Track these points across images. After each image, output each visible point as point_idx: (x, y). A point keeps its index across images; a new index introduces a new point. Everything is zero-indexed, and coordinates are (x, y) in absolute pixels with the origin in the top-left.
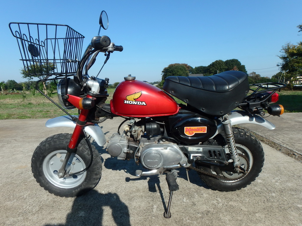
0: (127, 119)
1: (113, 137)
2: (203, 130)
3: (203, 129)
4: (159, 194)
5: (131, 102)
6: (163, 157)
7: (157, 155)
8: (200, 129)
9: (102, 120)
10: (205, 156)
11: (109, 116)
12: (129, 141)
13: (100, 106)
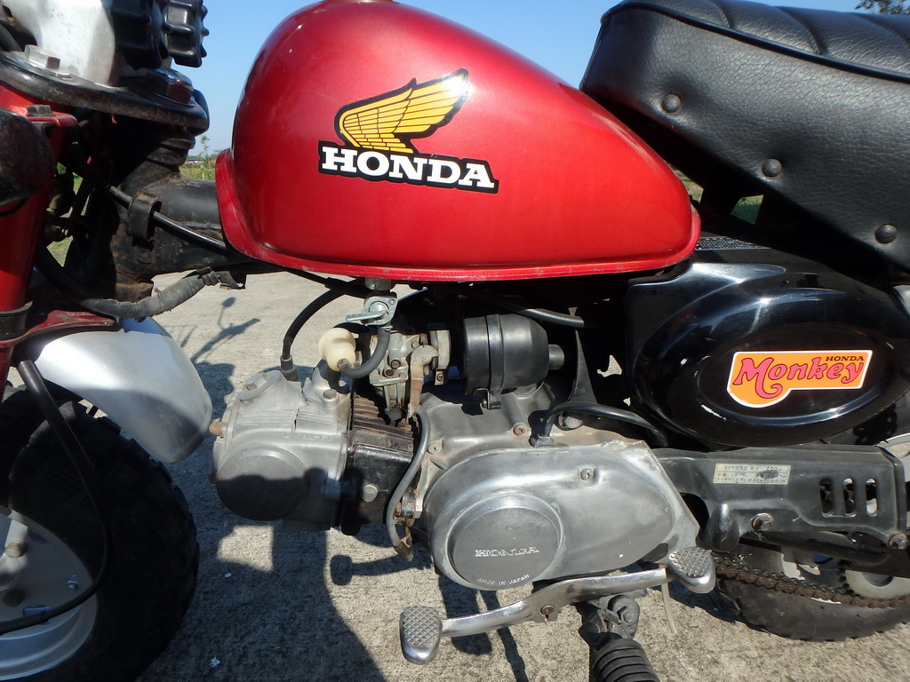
0: (336, 289)
1: (251, 400)
2: (845, 373)
3: (846, 363)
4: (505, 667)
5: (373, 164)
6: (568, 530)
7: (539, 522)
8: (830, 364)
9: (170, 298)
10: (797, 509)
11: (216, 269)
12: (353, 423)
13: (142, 197)
